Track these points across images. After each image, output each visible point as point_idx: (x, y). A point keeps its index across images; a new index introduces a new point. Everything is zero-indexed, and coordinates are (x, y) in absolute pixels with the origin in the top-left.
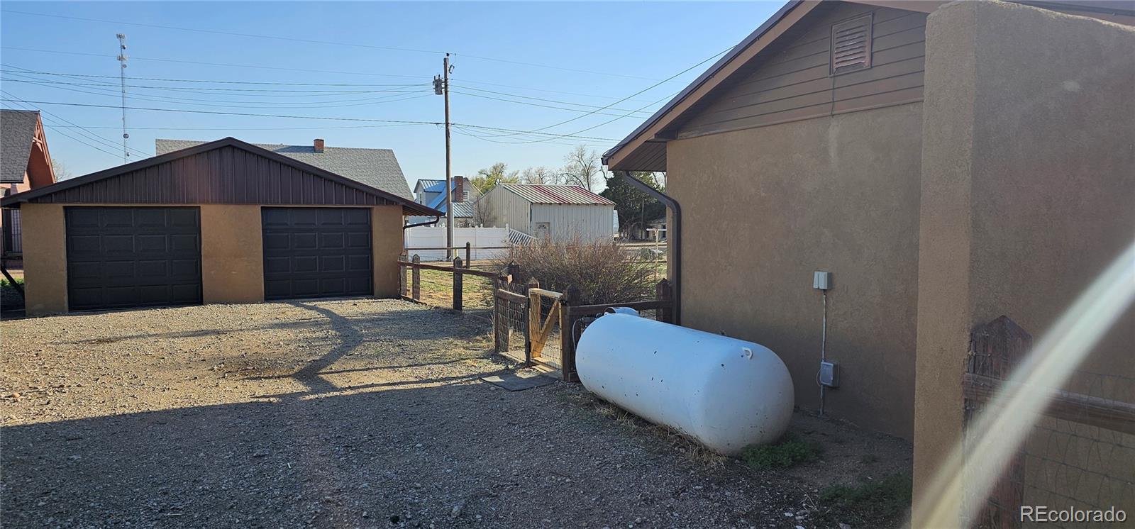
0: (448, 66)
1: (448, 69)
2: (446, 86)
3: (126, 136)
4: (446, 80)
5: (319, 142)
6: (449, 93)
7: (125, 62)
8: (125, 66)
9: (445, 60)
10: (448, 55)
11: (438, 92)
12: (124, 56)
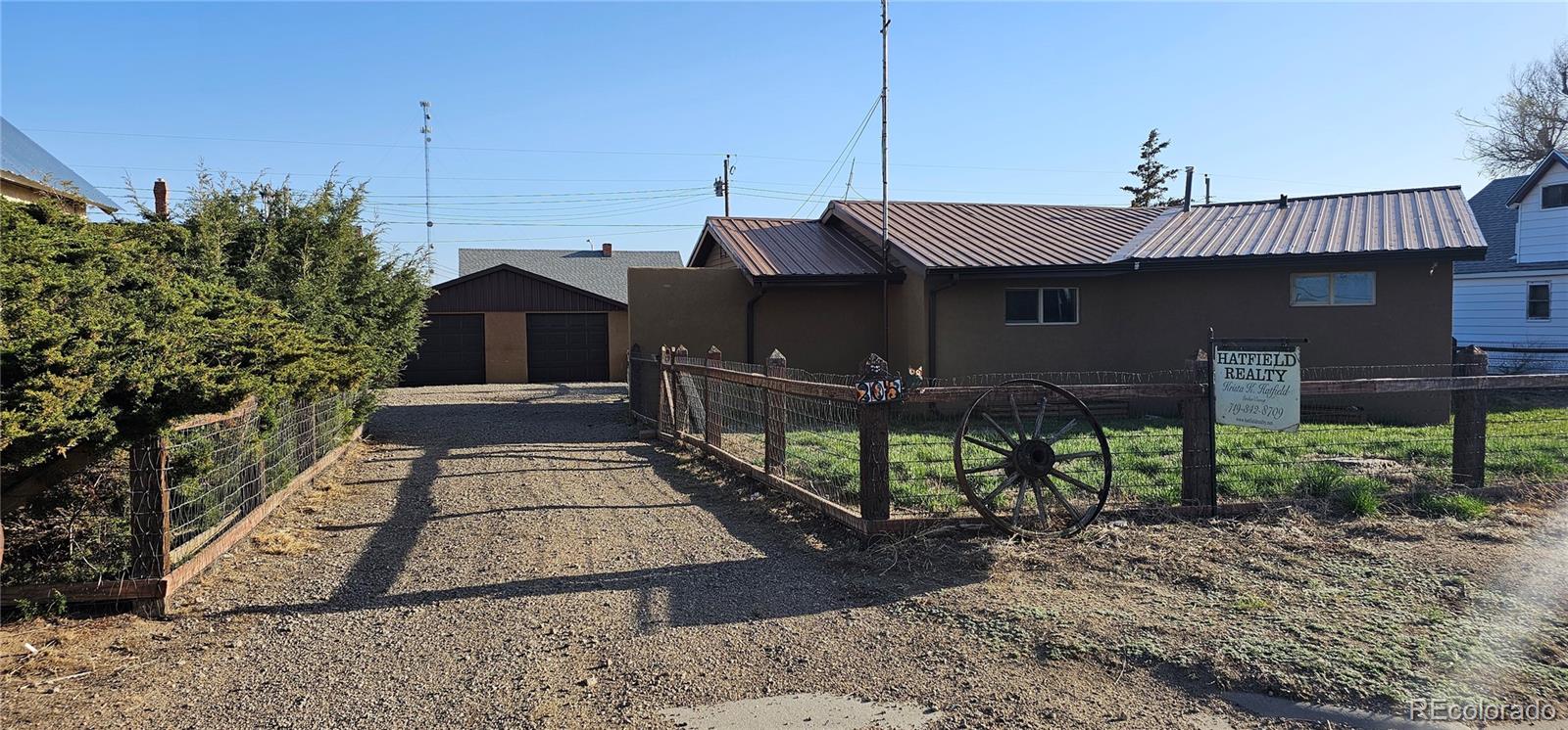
0: (729, 167)
1: (728, 171)
2: (726, 189)
3: (430, 224)
4: (726, 184)
5: (608, 247)
6: (729, 195)
7: (429, 135)
8: (429, 140)
9: (725, 161)
10: (728, 156)
11: (719, 194)
12: (428, 129)
